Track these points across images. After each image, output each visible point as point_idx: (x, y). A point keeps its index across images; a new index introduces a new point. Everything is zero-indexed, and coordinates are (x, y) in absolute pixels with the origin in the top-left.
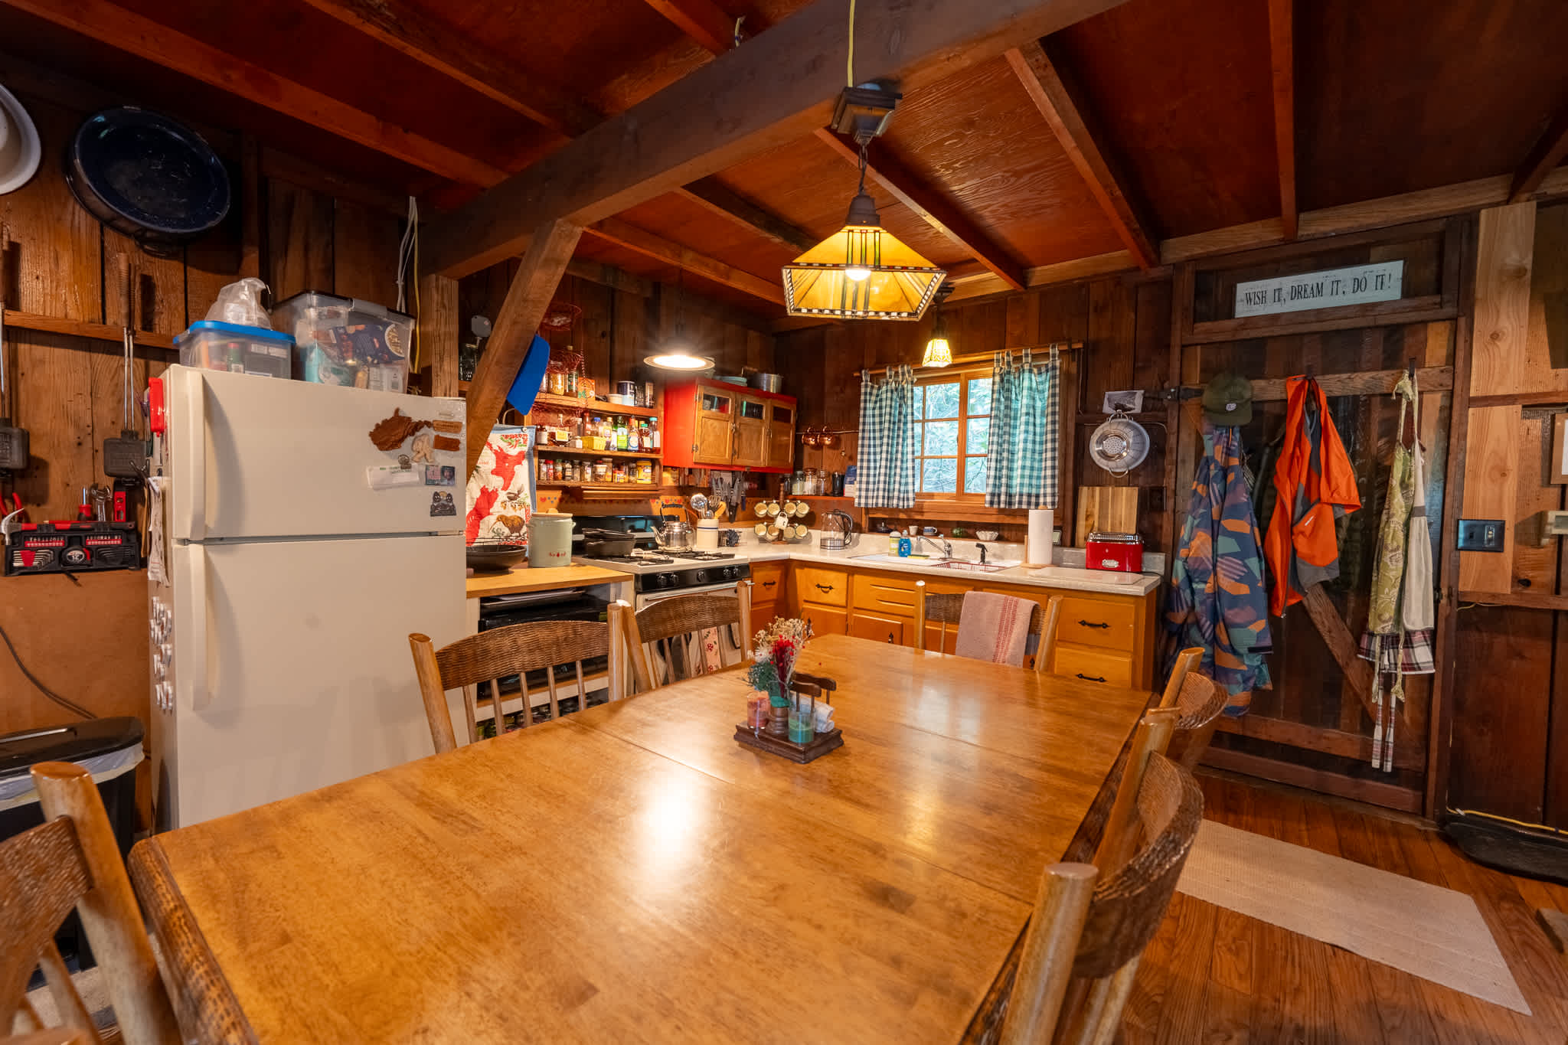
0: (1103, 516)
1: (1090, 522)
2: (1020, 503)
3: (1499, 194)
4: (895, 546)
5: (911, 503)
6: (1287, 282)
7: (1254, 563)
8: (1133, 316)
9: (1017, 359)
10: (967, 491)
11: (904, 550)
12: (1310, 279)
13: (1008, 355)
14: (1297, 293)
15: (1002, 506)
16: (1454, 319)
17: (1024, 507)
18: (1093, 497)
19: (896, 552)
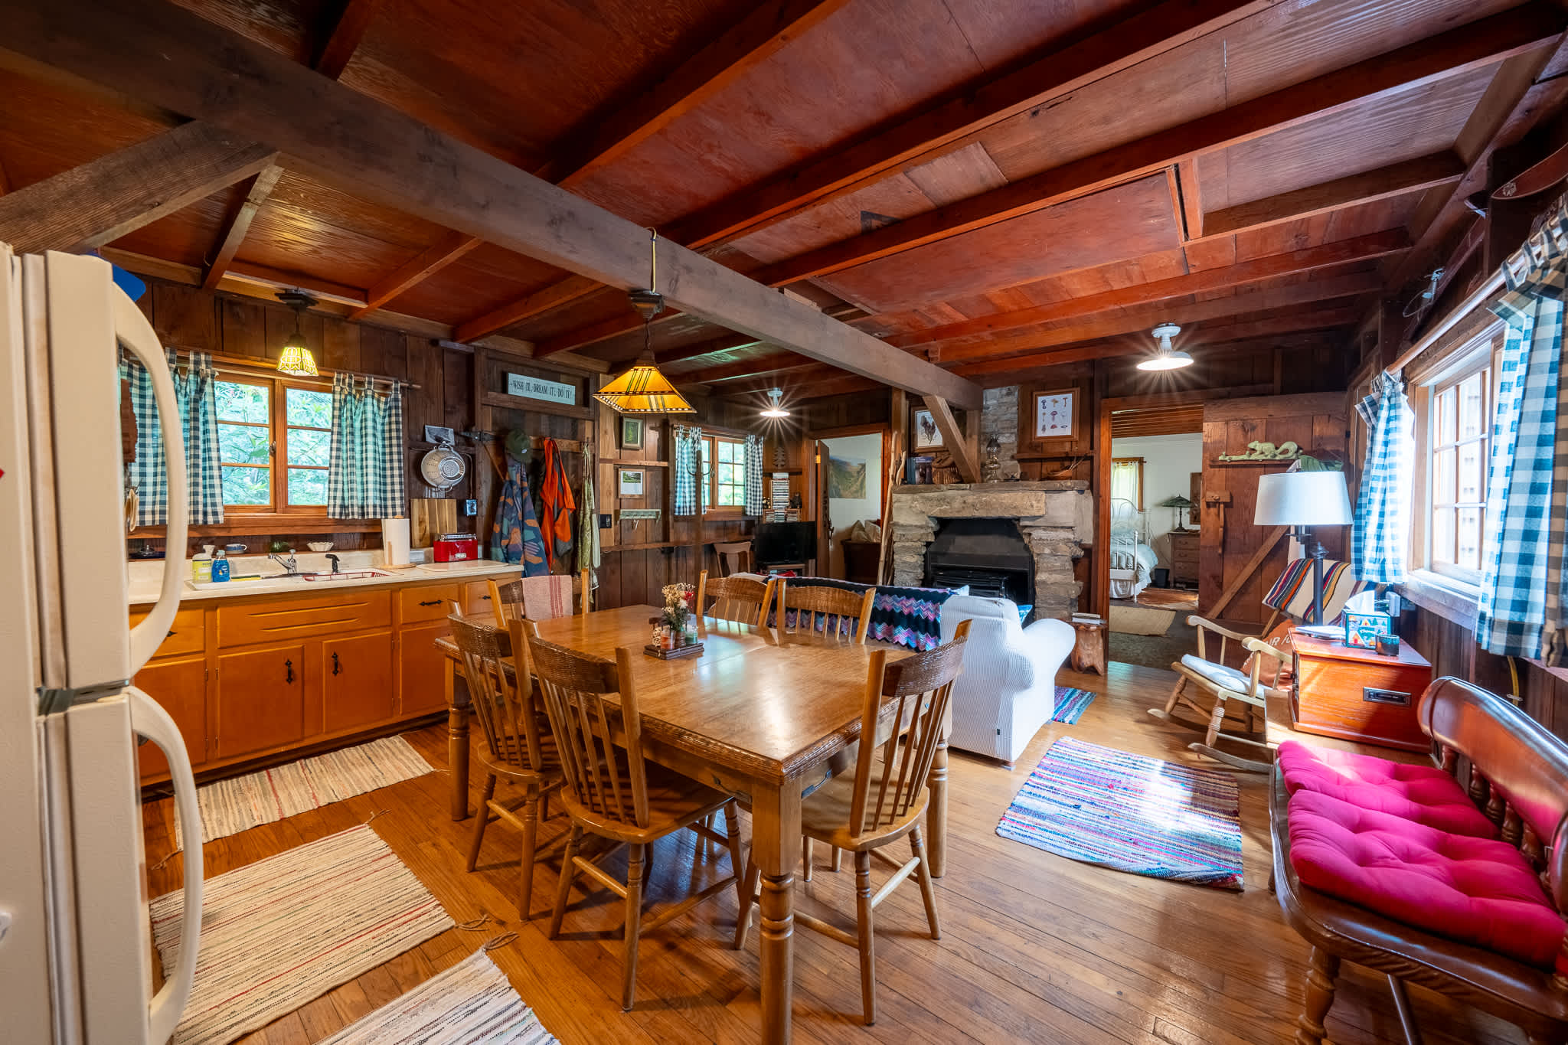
0: (432, 521)
1: (423, 526)
2: (375, 513)
3: (605, 369)
4: (207, 570)
5: (221, 519)
6: (533, 381)
7: (541, 544)
8: (441, 371)
9: (360, 384)
10: (290, 503)
11: (219, 573)
12: (542, 383)
13: (350, 377)
14: (537, 388)
15: (337, 517)
16: (593, 421)
17: (378, 517)
18: (423, 507)
19: (209, 577)
